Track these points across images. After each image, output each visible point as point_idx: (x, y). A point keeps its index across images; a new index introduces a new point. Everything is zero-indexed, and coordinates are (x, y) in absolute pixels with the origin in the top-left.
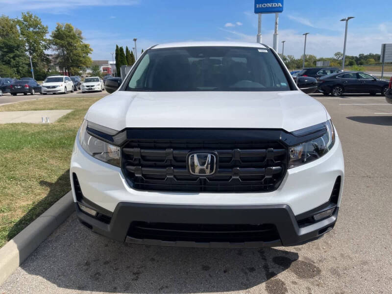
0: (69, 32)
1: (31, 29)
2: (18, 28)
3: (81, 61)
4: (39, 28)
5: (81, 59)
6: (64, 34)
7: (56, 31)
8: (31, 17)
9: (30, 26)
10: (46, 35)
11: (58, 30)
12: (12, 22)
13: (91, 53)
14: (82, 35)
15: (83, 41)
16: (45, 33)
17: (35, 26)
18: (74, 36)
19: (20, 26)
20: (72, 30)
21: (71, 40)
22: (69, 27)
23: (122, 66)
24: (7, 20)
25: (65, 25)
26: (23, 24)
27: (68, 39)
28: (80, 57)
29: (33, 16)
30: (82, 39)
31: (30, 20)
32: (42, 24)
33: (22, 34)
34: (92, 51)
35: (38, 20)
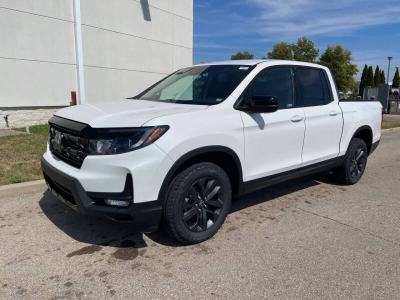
0: (337, 54)
1: (303, 53)
2: (293, 53)
3: (343, 82)
4: (310, 52)
5: (343, 80)
6: (332, 55)
7: (325, 54)
8: (305, 41)
9: (303, 50)
10: (316, 57)
11: (327, 52)
12: (288, 48)
13: (356, 74)
14: (351, 56)
15: (350, 62)
16: (315, 56)
17: (307, 51)
18: (341, 57)
19: (294, 51)
20: (342, 51)
21: (337, 62)
22: (339, 49)
23: (366, 87)
24: (284, 46)
25: (335, 47)
26: (298, 48)
27: (335, 61)
28: (343, 78)
29: (308, 41)
30: (349, 59)
31: (304, 45)
32: (314, 48)
33: (294, 58)
34: (358, 71)
35: (311, 44)
